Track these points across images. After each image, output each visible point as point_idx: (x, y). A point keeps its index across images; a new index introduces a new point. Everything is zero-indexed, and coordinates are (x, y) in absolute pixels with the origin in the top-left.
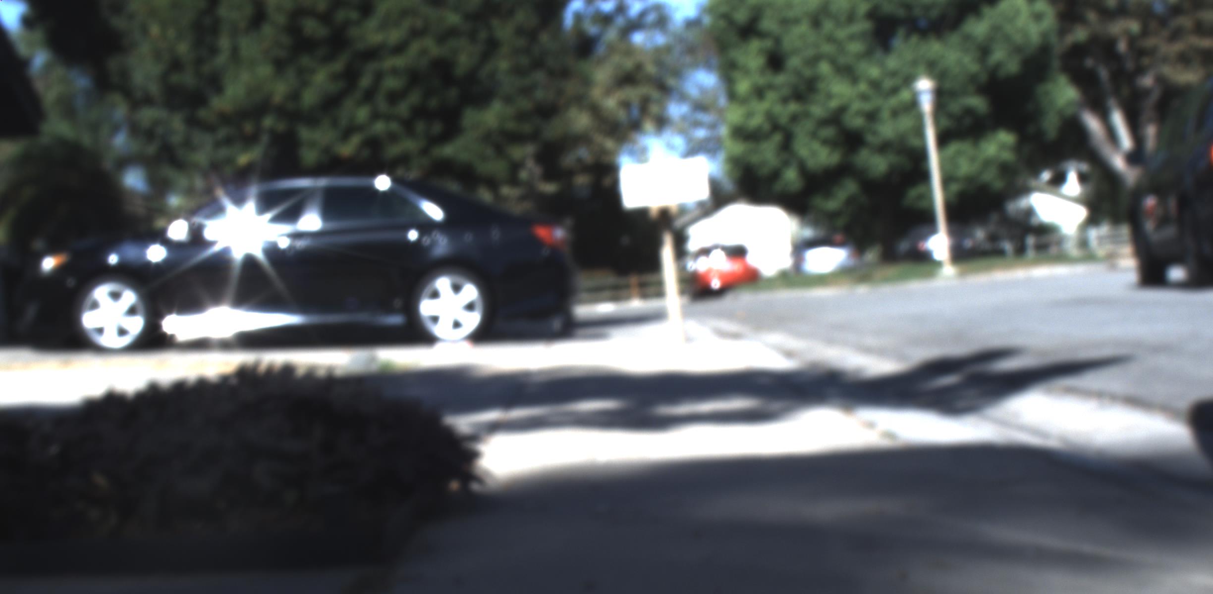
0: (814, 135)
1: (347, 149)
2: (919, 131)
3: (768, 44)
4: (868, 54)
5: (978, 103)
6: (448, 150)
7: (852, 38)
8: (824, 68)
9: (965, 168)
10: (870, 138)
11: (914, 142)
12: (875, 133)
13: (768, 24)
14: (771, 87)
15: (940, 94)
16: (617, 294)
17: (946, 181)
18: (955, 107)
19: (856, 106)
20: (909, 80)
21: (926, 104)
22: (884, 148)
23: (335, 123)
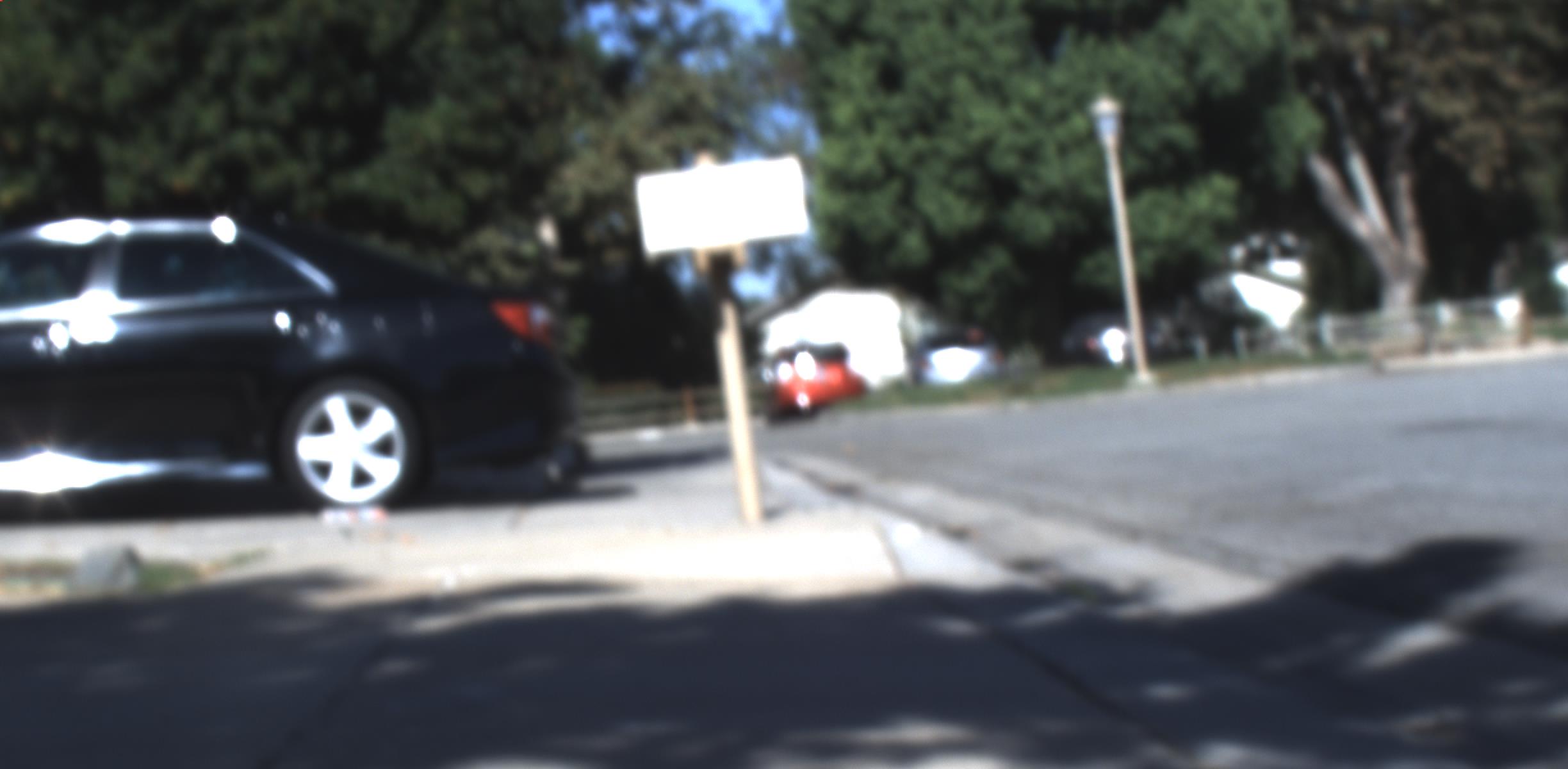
0: (946, 182)
2: (1100, 176)
3: (880, 50)
4: (1023, 65)
5: (1182, 134)
6: (360, 180)
7: (1000, 40)
8: (962, 85)
9: (1165, 226)
10: (1027, 185)
11: (1092, 191)
12: (1034, 178)
13: (879, 21)
14: (882, 113)
15: (1128, 122)
16: (664, 416)
17: (1138, 245)
18: (1149, 141)
19: (1008, 138)
20: (1083, 101)
21: (1109, 136)
22: (1048, 200)
23: (163, 135)
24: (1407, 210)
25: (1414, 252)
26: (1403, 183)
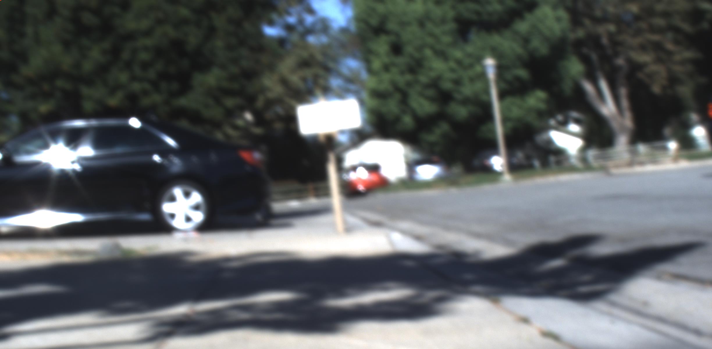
0: (422, 95)
1: (113, 101)
2: (487, 92)
3: (392, 38)
4: (454, 44)
5: (523, 73)
7: (444, 33)
8: (428, 52)
9: (516, 112)
10: (457, 96)
11: (484, 97)
12: (460, 92)
13: (391, 26)
14: (393, 64)
15: (500, 69)
16: (300, 195)
17: (505, 120)
18: (509, 76)
19: (450, 75)
20: (479, 59)
21: (491, 74)
22: (466, 102)
23: (105, 83)
24: (625, 103)
25: (628, 122)
26: (623, 91)
